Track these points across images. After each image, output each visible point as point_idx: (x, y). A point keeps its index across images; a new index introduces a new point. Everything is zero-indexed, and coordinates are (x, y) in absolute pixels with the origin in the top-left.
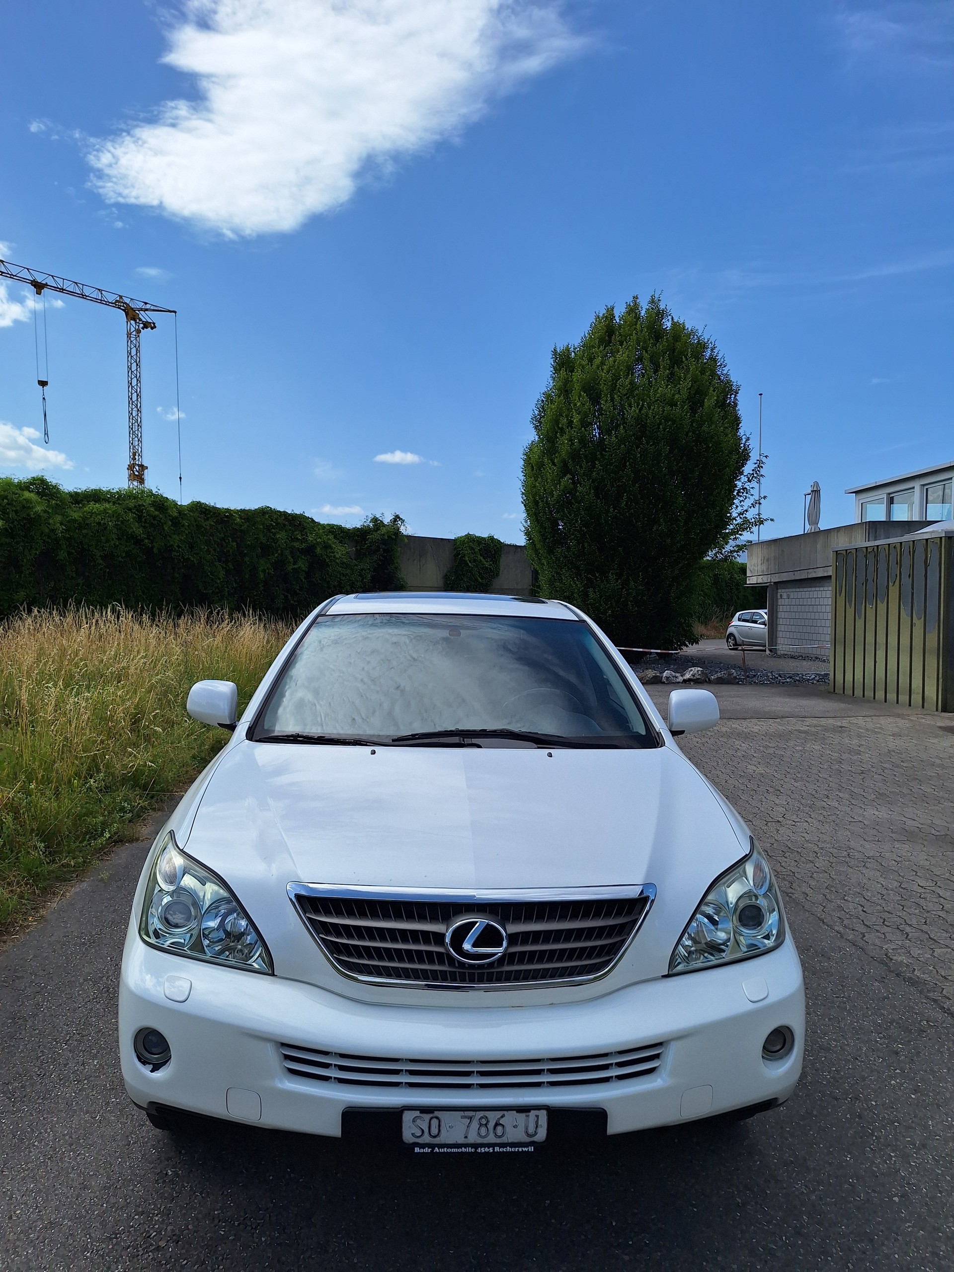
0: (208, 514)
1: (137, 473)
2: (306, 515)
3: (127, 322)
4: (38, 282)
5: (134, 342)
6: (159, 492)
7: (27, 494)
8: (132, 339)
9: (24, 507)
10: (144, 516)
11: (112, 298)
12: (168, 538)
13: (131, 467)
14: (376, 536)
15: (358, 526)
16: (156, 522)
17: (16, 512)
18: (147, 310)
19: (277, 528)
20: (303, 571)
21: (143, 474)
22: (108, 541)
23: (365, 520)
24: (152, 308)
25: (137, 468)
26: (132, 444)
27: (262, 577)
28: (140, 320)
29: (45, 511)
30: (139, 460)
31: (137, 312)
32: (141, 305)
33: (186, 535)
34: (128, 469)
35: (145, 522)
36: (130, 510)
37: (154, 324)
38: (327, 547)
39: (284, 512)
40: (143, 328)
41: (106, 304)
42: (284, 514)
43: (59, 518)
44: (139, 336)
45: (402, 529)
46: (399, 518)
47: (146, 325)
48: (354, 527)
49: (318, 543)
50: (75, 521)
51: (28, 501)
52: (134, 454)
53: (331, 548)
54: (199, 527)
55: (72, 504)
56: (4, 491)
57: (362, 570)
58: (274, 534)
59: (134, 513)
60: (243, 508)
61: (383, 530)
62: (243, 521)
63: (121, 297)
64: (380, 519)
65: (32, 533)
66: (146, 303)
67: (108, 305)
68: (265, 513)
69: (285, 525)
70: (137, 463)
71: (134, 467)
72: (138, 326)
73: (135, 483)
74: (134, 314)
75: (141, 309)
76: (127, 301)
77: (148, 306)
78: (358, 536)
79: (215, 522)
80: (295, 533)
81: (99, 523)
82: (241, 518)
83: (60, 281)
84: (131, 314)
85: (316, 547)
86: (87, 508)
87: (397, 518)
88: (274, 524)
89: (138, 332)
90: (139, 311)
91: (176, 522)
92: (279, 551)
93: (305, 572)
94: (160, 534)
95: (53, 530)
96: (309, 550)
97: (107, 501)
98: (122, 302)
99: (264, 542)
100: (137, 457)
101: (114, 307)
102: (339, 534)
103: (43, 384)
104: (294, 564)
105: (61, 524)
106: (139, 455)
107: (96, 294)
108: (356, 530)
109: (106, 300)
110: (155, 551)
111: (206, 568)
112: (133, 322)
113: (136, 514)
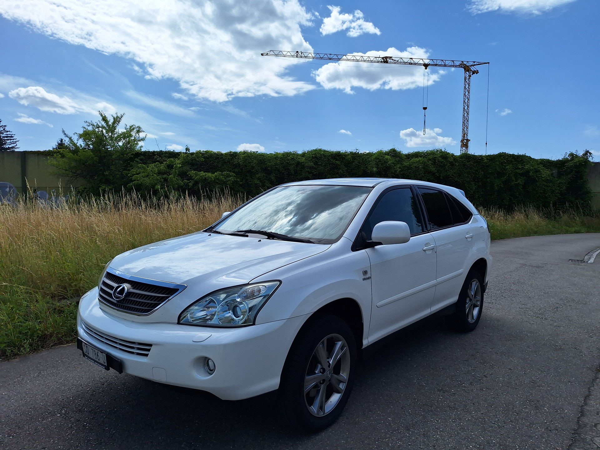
0: (470, 159)
1: (465, 144)
2: (527, 155)
3: (465, 73)
4: (426, 64)
5: (468, 82)
6: (445, 150)
7: (387, 157)
8: (467, 80)
9: (385, 162)
10: (437, 162)
11: (457, 63)
12: (448, 171)
13: (462, 141)
14: (571, 164)
15: (561, 159)
16: (442, 165)
17: (382, 164)
18: (475, 65)
19: (507, 163)
20: (521, 185)
21: (468, 144)
22: (419, 174)
23: (565, 155)
24: (477, 64)
25: (465, 141)
26: (464, 130)
27: (496, 188)
28: (471, 70)
29: (393, 163)
30: (466, 137)
31: (470, 67)
32: (472, 63)
33: (457, 169)
34: (461, 142)
35: (437, 165)
36: (430, 160)
37: (478, 71)
38: (537, 171)
39: (513, 154)
40: (472, 74)
41: (456, 67)
42: (513, 156)
43: (399, 166)
44: (470, 79)
45: (590, 159)
46: (589, 152)
47: (474, 73)
48: (558, 159)
49: (531, 170)
50: (406, 166)
51: (387, 159)
52: (464, 135)
53: (539, 171)
54: (464, 165)
55: (406, 159)
56: (378, 156)
57: (560, 183)
58: (505, 167)
59: (432, 161)
60: (489, 154)
61: (576, 160)
62: (488, 161)
63: (462, 62)
64: (575, 153)
65: (387, 173)
66: (474, 62)
67: (457, 67)
68: (502, 156)
69: (512, 161)
70: (465, 138)
71: (464, 141)
72: (470, 74)
73: (464, 148)
74: (468, 68)
75: (472, 65)
76: (465, 63)
77: (475, 63)
78: (559, 164)
79: (473, 163)
80: (518, 165)
81: (416, 167)
82: (487, 159)
83: (435, 61)
84: (467, 68)
85: (530, 172)
86: (412, 161)
87: (587, 152)
88: (506, 161)
89: (470, 76)
90: (471, 66)
91: (452, 164)
92: (507, 175)
93: (522, 185)
94: (444, 170)
95: (396, 171)
96: (526, 173)
97: (421, 157)
98: (463, 64)
99: (499, 171)
100: (465, 136)
101: (459, 67)
102: (547, 164)
103: (425, 108)
104: (515, 182)
105: (400, 168)
106: (467, 135)
107: (451, 63)
108: (559, 162)
109: (455, 65)
110: (441, 178)
111: (466, 185)
112: (467, 72)
113: (433, 162)
